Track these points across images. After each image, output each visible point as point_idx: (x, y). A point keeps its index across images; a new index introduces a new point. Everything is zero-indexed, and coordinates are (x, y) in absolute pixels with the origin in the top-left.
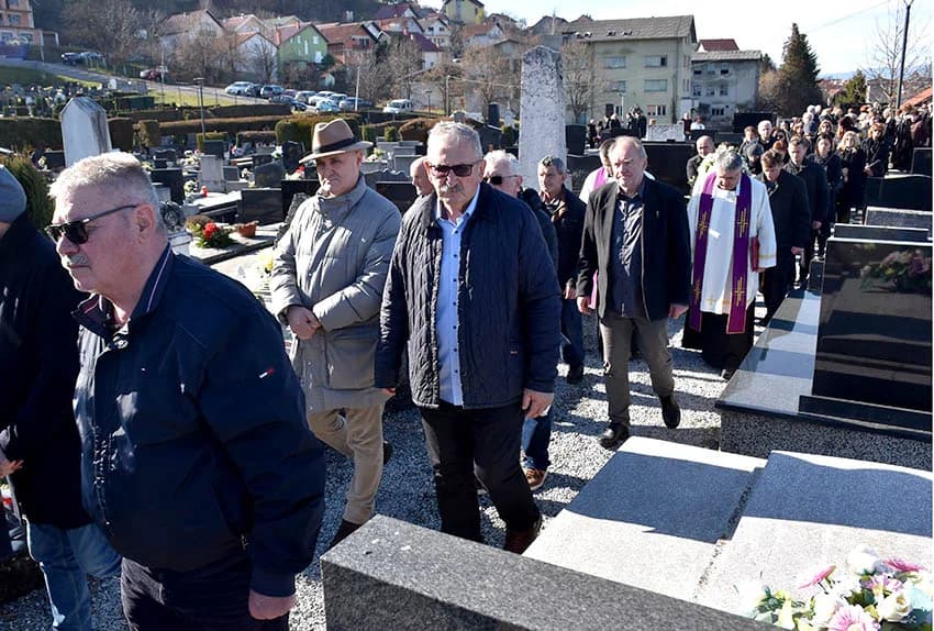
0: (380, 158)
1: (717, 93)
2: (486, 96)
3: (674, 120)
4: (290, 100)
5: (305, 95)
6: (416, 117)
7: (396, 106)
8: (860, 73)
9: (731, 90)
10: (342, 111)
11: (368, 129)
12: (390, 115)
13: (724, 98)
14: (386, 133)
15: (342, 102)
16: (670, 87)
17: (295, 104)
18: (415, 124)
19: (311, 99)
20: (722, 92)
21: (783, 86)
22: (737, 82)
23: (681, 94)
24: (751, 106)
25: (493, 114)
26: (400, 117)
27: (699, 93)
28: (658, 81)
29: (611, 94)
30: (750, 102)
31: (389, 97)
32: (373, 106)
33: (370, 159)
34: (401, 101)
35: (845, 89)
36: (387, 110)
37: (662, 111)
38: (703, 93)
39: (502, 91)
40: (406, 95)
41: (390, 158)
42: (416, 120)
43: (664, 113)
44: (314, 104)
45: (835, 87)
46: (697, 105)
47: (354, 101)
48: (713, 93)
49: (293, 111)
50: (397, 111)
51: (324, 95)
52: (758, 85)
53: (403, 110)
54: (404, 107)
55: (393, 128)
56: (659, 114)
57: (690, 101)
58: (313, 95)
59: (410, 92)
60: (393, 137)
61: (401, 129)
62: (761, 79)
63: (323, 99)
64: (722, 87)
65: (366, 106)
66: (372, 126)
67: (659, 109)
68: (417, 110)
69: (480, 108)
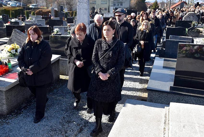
0: (31, 20)
1: (120, 5)
2: (58, 4)
3: (109, 12)
4: (2, 3)
5: (6, 1)
6: (39, 9)
7: (33, 6)
8: (156, 1)
9: (123, 4)
10: (18, 6)
11: (27, 12)
12: (31, 8)
13: (121, 6)
14: (32, 13)
15: (17, 4)
16: (108, 3)
17: (3, 4)
18: (40, 11)
19: (8, 3)
20: (121, 5)
21: (137, 4)
22: (125, 2)
23: (111, 5)
24: (128, 9)
25: (62, 9)
26: (34, 9)
27: (115, 5)
28: (105, 1)
29: (92, 4)
30: (128, 8)
31: (31, 3)
32: (26, 6)
33: (28, 20)
34: (34, 4)
35: (153, 5)
36: (31, 7)
37: (106, 9)
38: (116, 5)
39: (63, 2)
40: (36, 2)
41: (34, 20)
42: (39, 10)
43: (106, 10)
44: (9, 4)
45: (149, 4)
46: (115, 8)
47: (21, 4)
48: (119, 5)
49: (3, 6)
50: (33, 7)
51: (12, 2)
52: (130, 3)
53: (35, 7)
54: (35, 6)
55: (34, 12)
56: (105, 10)
57: (113, 7)
58: (9, 2)
59: (37, 2)
60: (34, 14)
61: (36, 12)
62: (131, 1)
63: (12, 3)
64: (121, 3)
65: (25, 5)
66: (27, 11)
67: (105, 8)
68: (39, 7)
69: (57, 7)
